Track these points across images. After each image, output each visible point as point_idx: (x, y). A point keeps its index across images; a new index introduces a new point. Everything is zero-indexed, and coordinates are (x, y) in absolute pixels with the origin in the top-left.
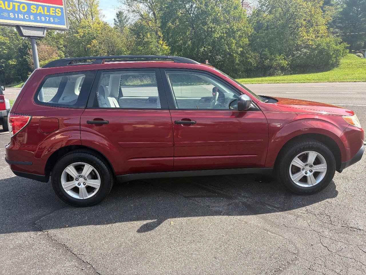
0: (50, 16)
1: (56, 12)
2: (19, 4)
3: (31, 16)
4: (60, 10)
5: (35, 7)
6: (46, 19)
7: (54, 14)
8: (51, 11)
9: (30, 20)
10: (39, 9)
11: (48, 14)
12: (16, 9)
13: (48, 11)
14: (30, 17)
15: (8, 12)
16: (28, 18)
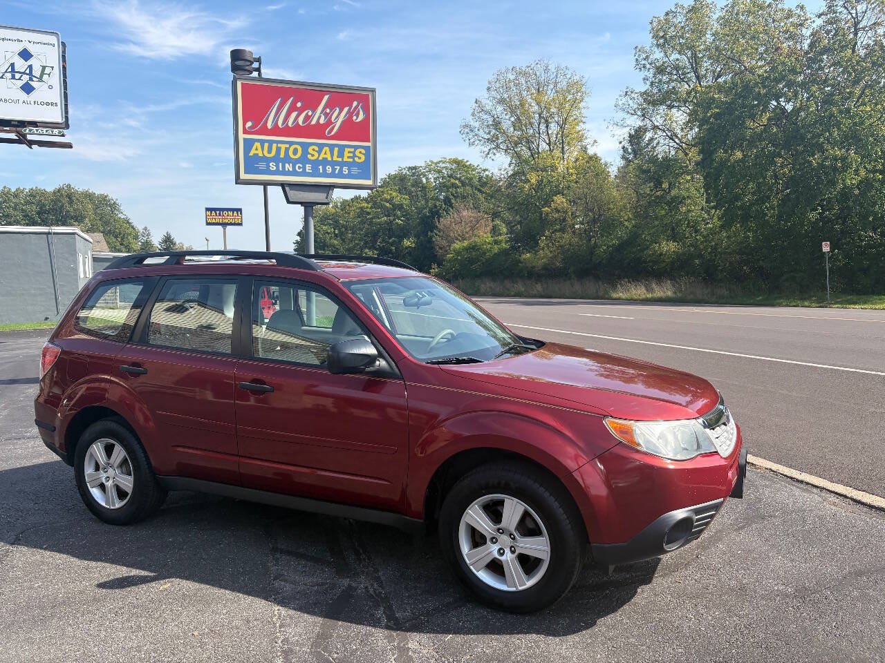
0: (342, 164)
1: (355, 156)
2: (288, 146)
3: (307, 165)
4: (363, 151)
5: (317, 149)
6: (334, 170)
7: (351, 160)
8: (346, 154)
9: (304, 174)
10: (324, 151)
11: (340, 159)
12: (282, 155)
13: (341, 154)
14: (304, 168)
15: (268, 160)
16: (301, 170)
